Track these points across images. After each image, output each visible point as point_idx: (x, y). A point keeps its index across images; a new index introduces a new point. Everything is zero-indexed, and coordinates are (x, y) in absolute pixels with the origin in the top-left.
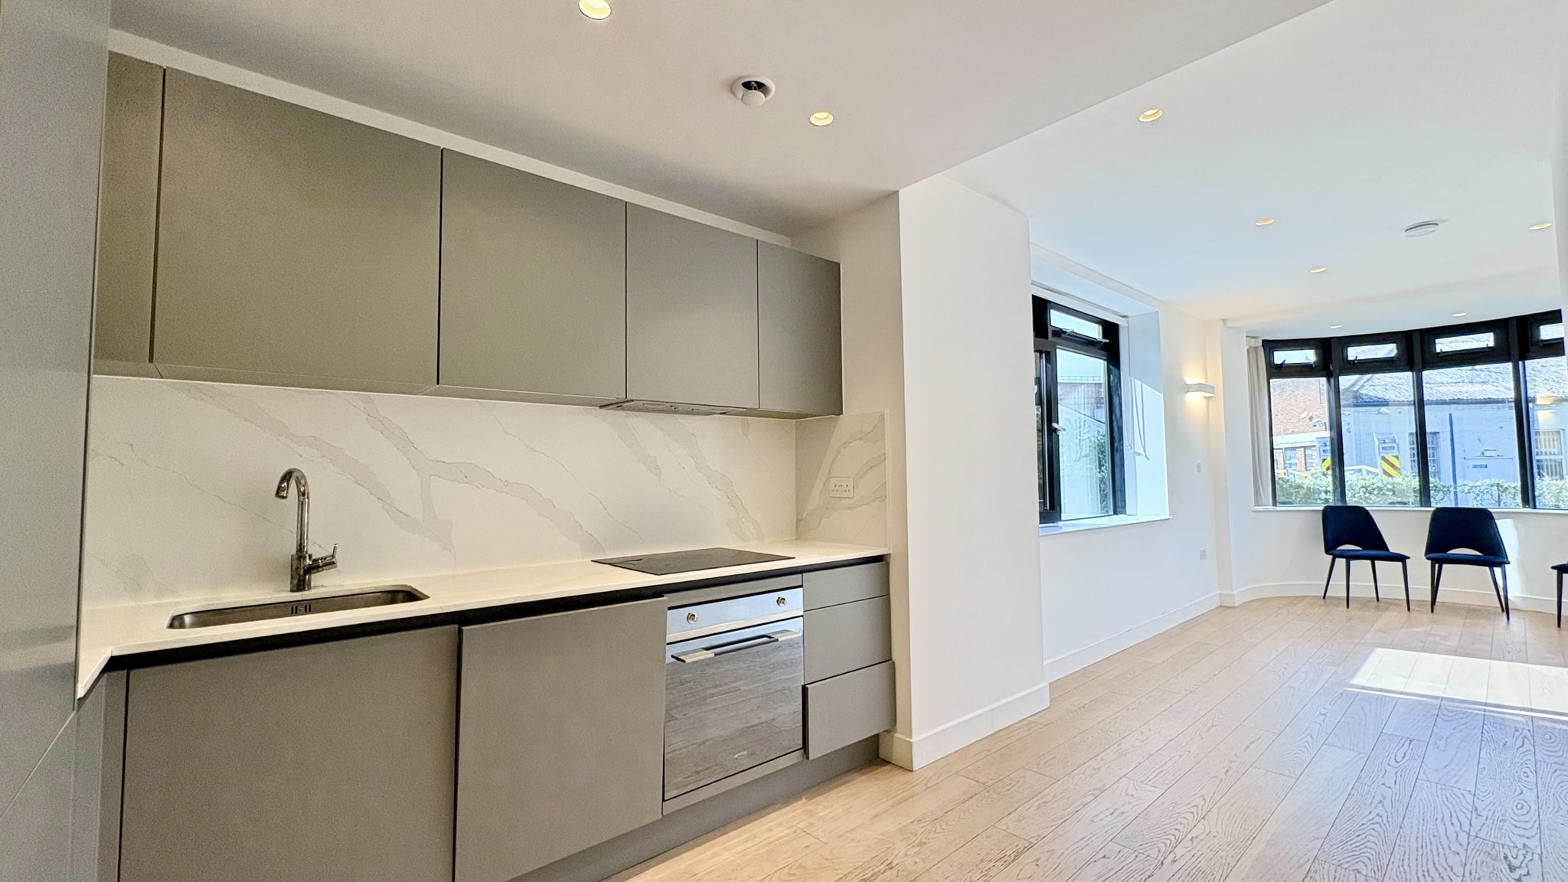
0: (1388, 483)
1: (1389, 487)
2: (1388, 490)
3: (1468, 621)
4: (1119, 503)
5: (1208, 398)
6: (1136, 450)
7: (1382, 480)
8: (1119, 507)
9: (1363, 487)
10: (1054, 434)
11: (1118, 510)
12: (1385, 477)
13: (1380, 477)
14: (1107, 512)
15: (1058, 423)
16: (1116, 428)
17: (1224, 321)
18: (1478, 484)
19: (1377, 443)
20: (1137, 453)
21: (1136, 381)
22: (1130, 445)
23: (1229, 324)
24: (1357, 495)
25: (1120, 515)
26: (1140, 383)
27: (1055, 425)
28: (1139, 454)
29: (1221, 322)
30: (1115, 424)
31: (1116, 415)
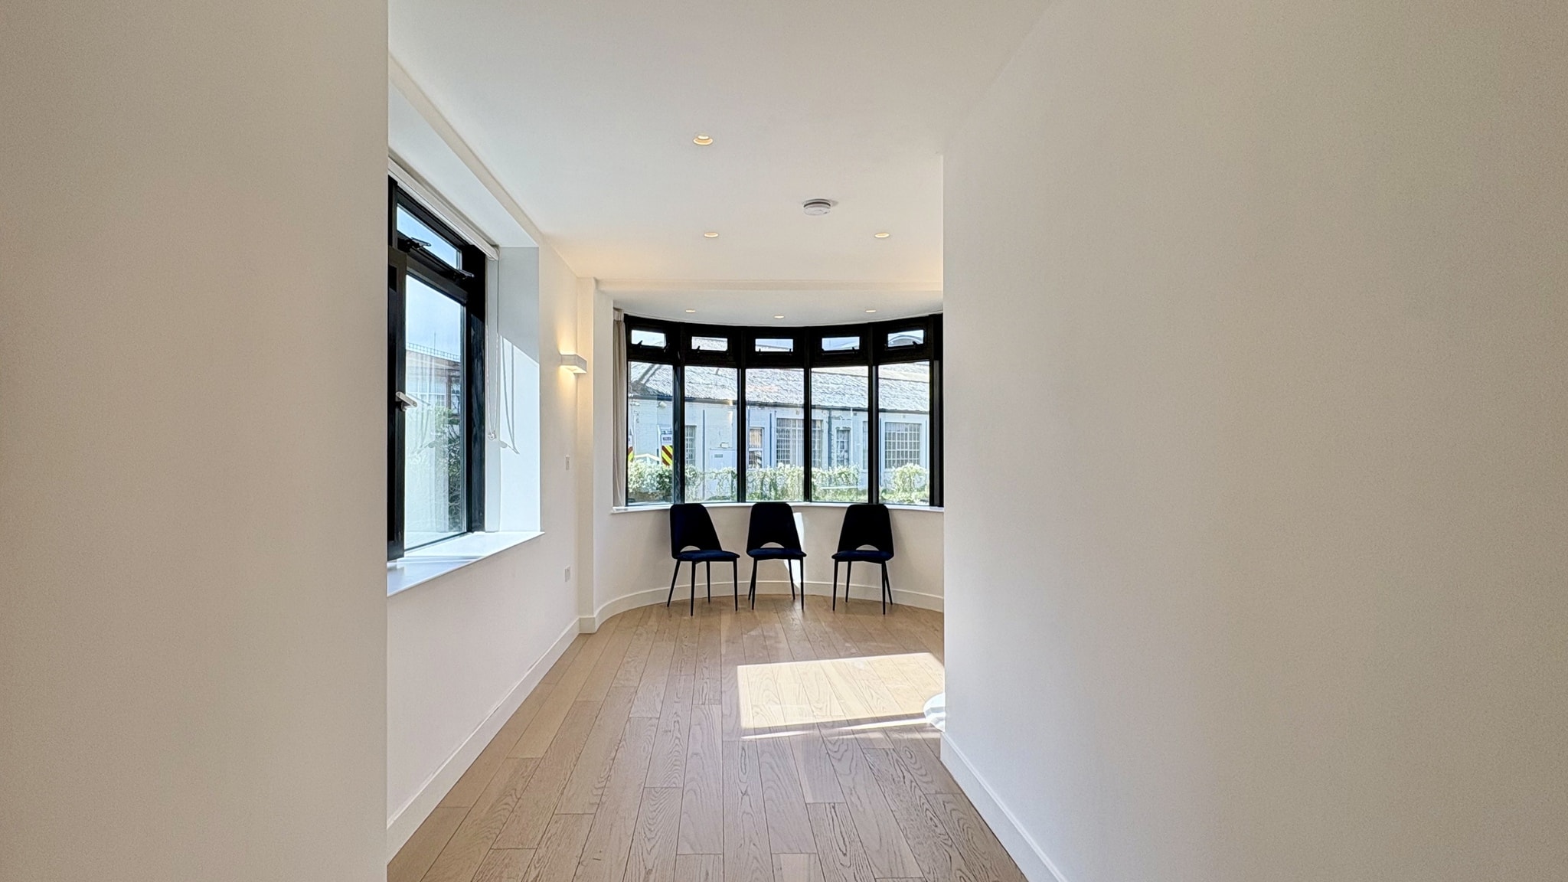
0: (666, 470)
1: (667, 474)
2: (666, 477)
3: (780, 615)
4: (475, 514)
5: (577, 375)
6: (502, 440)
7: (662, 468)
8: (474, 521)
9: (649, 475)
10: (397, 410)
11: (473, 525)
12: (664, 465)
13: (660, 465)
14: (460, 529)
15: (404, 392)
16: (475, 406)
17: (597, 281)
18: (721, 471)
19: (660, 433)
20: (503, 443)
21: (505, 339)
22: (494, 433)
23: (603, 288)
24: (645, 483)
25: (476, 533)
26: (510, 344)
27: (400, 396)
28: (505, 446)
29: (593, 281)
30: (474, 400)
31: (476, 388)
